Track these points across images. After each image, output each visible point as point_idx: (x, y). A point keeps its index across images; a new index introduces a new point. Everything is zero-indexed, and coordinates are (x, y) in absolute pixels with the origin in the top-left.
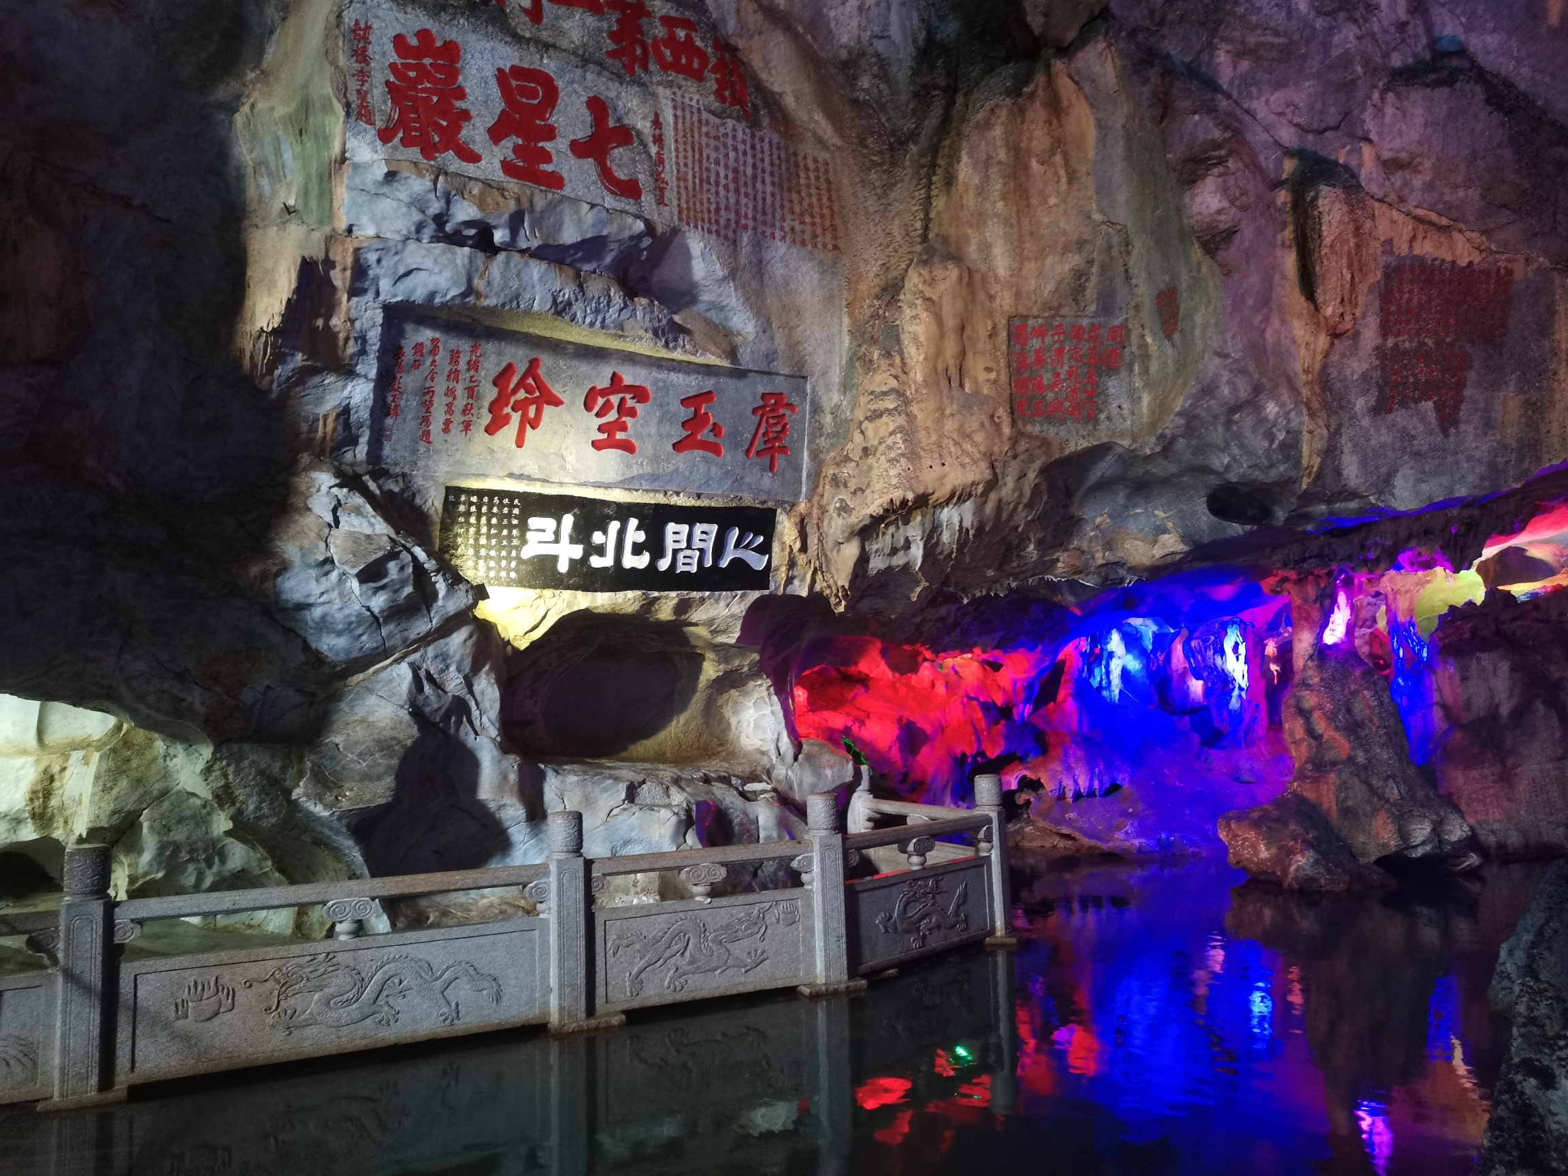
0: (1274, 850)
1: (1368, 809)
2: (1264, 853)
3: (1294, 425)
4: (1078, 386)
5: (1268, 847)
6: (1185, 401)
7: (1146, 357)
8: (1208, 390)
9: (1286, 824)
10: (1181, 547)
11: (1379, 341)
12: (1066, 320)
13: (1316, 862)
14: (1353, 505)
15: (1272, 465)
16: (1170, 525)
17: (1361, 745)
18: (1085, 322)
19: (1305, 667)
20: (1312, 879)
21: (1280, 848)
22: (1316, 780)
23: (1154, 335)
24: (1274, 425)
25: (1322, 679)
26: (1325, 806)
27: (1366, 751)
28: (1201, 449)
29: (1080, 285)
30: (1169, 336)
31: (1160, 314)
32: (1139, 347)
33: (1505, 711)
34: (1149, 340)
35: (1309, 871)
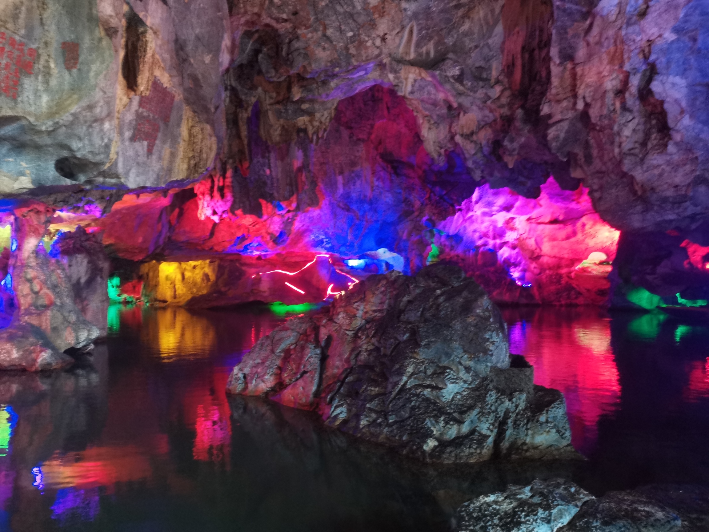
0: (21, 353)
1: (63, 327)
2: (15, 354)
3: (111, 136)
4: (10, 75)
5: (18, 351)
6: (77, 108)
7: (47, 74)
8: (90, 107)
9: (27, 338)
10: (31, 186)
11: (137, 108)
12: (8, 31)
13: (52, 355)
14: (113, 181)
15: (99, 154)
16: (28, 172)
17: (59, 296)
18: (17, 38)
19: (29, 257)
20: (49, 364)
21: (25, 351)
22: (39, 315)
23: (57, 64)
24: (104, 134)
25: (37, 264)
26: (43, 327)
27: (61, 299)
28: (70, 136)
29: (16, 14)
30: (69, 68)
31: (63, 54)
32: (44, 67)
33: (83, 280)
34: (52, 65)
35: (49, 360)
